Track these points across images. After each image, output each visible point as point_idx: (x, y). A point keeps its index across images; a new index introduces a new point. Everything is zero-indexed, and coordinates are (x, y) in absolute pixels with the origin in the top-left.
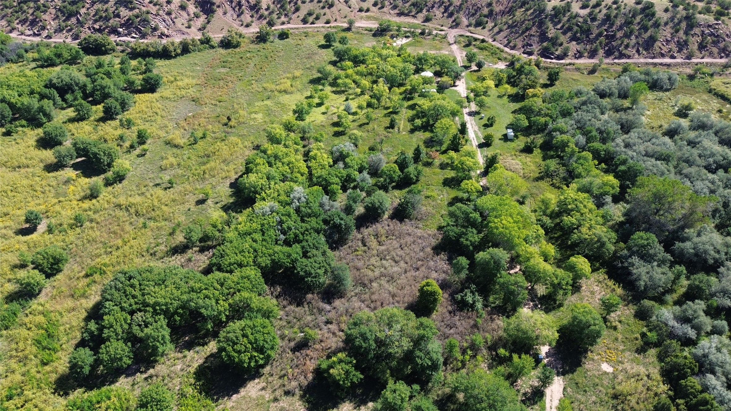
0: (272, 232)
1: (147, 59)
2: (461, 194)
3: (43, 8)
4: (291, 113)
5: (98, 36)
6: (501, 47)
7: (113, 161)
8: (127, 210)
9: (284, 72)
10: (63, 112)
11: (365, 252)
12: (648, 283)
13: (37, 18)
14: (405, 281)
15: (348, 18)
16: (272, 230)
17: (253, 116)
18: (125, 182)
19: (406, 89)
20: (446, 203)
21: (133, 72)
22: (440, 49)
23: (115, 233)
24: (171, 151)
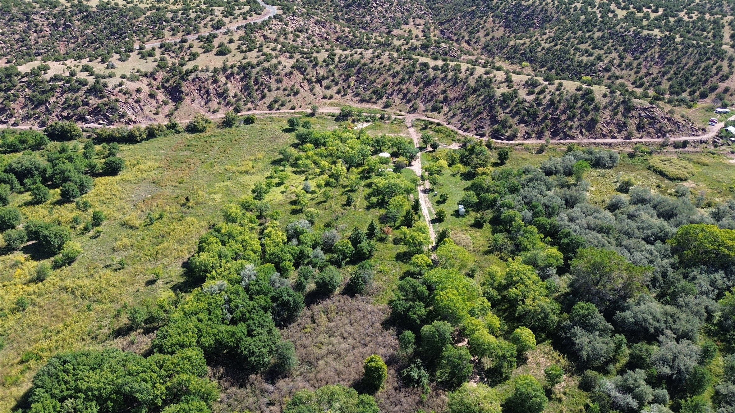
0: (218, 312)
1: (111, 144)
2: (412, 269)
3: (13, 98)
4: (250, 193)
5: (65, 123)
6: (455, 129)
7: (64, 243)
8: (73, 292)
9: (247, 154)
10: (20, 196)
11: (314, 329)
12: (590, 353)
13: (5, 106)
14: (352, 358)
15: (312, 105)
16: (219, 310)
17: (213, 196)
18: (74, 265)
19: (365, 169)
20: (398, 278)
21: (97, 156)
22: (398, 132)
23: (57, 317)
24: (125, 232)
